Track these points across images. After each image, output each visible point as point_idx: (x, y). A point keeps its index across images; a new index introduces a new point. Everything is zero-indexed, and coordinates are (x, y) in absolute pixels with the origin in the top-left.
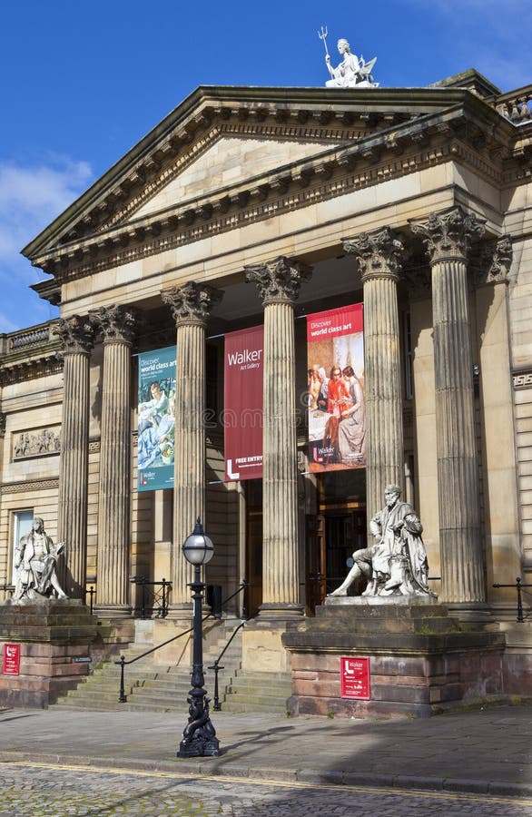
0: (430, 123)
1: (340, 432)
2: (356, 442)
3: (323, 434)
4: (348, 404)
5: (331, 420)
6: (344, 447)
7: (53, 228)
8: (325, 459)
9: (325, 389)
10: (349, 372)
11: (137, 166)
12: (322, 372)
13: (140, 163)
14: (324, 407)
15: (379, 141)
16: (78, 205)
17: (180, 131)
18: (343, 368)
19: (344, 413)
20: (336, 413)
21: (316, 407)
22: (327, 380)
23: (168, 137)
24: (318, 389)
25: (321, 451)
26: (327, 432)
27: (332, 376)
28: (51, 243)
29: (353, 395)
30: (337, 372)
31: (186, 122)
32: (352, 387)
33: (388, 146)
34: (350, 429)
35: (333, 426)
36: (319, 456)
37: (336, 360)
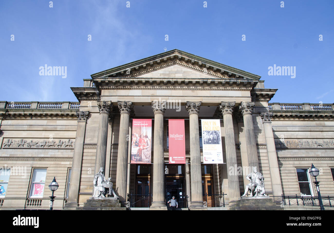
0: (250, 81)
1: (142, 153)
2: (148, 156)
3: (137, 153)
4: (145, 145)
5: (139, 149)
6: (143, 157)
7: (108, 71)
8: (137, 160)
9: (138, 140)
10: (146, 137)
11: (147, 63)
12: (137, 135)
13: (148, 62)
14: (137, 145)
15: (235, 81)
16: (121, 67)
17: (165, 58)
18: (144, 135)
19: (144, 148)
20: (142, 147)
21: (134, 145)
22: (139, 138)
23: (160, 59)
24: (135, 140)
25: (135, 158)
26: (138, 152)
27: (140, 137)
28: (105, 76)
29: (147, 143)
30: (142, 136)
31: (168, 57)
32: (147, 141)
33: (238, 83)
34: (146, 152)
35: (140, 151)
36: (134, 159)
37: (142, 133)
